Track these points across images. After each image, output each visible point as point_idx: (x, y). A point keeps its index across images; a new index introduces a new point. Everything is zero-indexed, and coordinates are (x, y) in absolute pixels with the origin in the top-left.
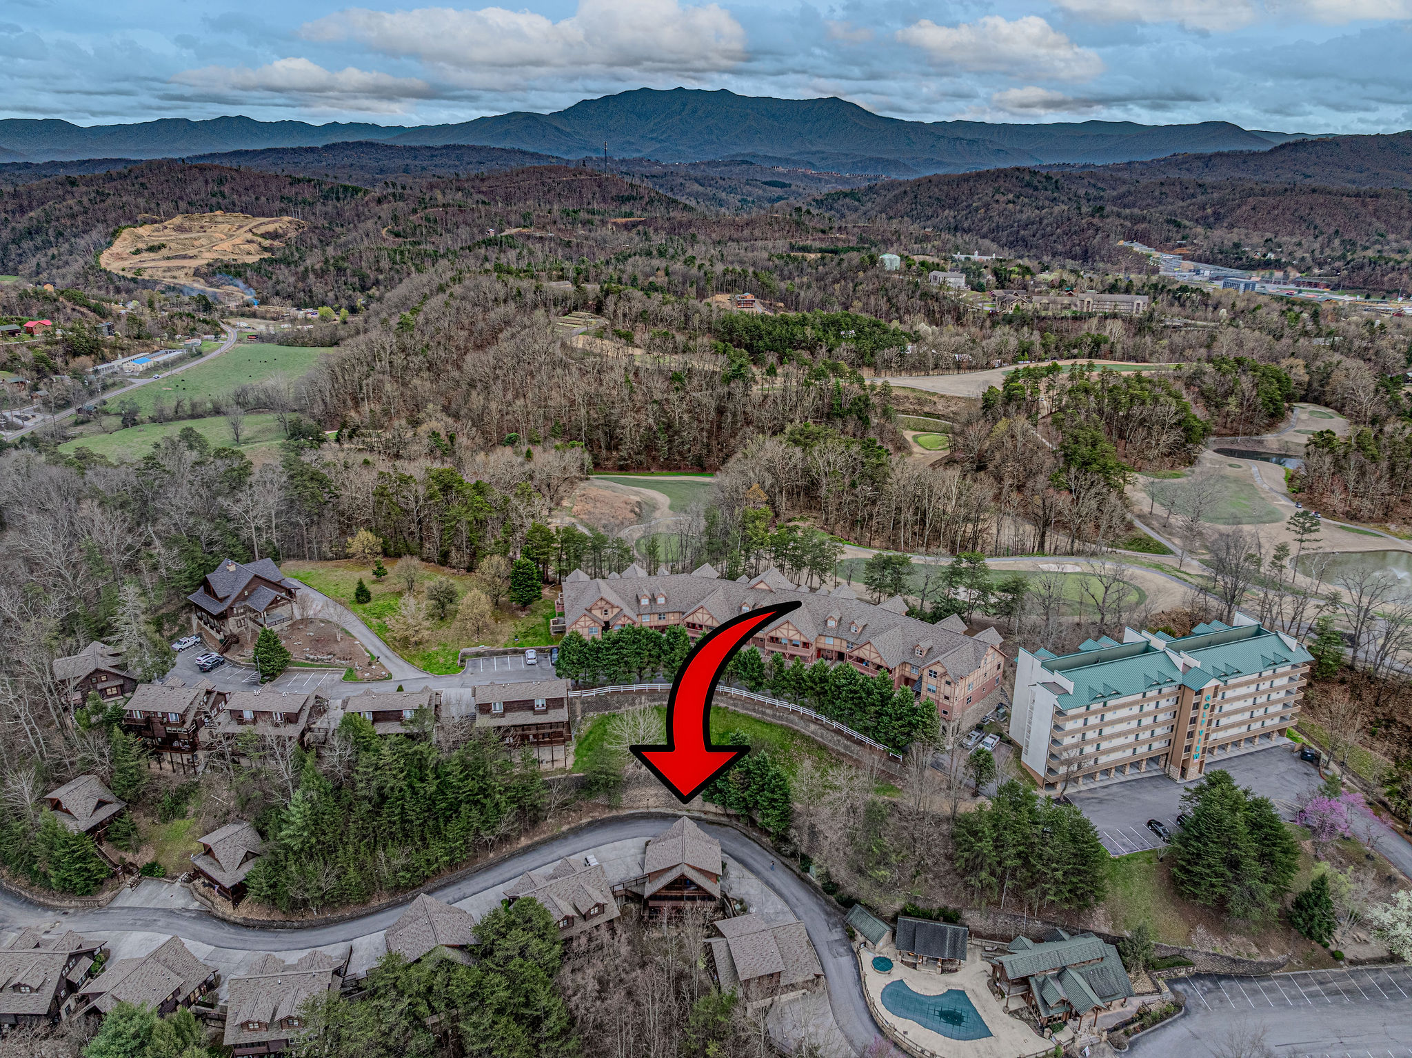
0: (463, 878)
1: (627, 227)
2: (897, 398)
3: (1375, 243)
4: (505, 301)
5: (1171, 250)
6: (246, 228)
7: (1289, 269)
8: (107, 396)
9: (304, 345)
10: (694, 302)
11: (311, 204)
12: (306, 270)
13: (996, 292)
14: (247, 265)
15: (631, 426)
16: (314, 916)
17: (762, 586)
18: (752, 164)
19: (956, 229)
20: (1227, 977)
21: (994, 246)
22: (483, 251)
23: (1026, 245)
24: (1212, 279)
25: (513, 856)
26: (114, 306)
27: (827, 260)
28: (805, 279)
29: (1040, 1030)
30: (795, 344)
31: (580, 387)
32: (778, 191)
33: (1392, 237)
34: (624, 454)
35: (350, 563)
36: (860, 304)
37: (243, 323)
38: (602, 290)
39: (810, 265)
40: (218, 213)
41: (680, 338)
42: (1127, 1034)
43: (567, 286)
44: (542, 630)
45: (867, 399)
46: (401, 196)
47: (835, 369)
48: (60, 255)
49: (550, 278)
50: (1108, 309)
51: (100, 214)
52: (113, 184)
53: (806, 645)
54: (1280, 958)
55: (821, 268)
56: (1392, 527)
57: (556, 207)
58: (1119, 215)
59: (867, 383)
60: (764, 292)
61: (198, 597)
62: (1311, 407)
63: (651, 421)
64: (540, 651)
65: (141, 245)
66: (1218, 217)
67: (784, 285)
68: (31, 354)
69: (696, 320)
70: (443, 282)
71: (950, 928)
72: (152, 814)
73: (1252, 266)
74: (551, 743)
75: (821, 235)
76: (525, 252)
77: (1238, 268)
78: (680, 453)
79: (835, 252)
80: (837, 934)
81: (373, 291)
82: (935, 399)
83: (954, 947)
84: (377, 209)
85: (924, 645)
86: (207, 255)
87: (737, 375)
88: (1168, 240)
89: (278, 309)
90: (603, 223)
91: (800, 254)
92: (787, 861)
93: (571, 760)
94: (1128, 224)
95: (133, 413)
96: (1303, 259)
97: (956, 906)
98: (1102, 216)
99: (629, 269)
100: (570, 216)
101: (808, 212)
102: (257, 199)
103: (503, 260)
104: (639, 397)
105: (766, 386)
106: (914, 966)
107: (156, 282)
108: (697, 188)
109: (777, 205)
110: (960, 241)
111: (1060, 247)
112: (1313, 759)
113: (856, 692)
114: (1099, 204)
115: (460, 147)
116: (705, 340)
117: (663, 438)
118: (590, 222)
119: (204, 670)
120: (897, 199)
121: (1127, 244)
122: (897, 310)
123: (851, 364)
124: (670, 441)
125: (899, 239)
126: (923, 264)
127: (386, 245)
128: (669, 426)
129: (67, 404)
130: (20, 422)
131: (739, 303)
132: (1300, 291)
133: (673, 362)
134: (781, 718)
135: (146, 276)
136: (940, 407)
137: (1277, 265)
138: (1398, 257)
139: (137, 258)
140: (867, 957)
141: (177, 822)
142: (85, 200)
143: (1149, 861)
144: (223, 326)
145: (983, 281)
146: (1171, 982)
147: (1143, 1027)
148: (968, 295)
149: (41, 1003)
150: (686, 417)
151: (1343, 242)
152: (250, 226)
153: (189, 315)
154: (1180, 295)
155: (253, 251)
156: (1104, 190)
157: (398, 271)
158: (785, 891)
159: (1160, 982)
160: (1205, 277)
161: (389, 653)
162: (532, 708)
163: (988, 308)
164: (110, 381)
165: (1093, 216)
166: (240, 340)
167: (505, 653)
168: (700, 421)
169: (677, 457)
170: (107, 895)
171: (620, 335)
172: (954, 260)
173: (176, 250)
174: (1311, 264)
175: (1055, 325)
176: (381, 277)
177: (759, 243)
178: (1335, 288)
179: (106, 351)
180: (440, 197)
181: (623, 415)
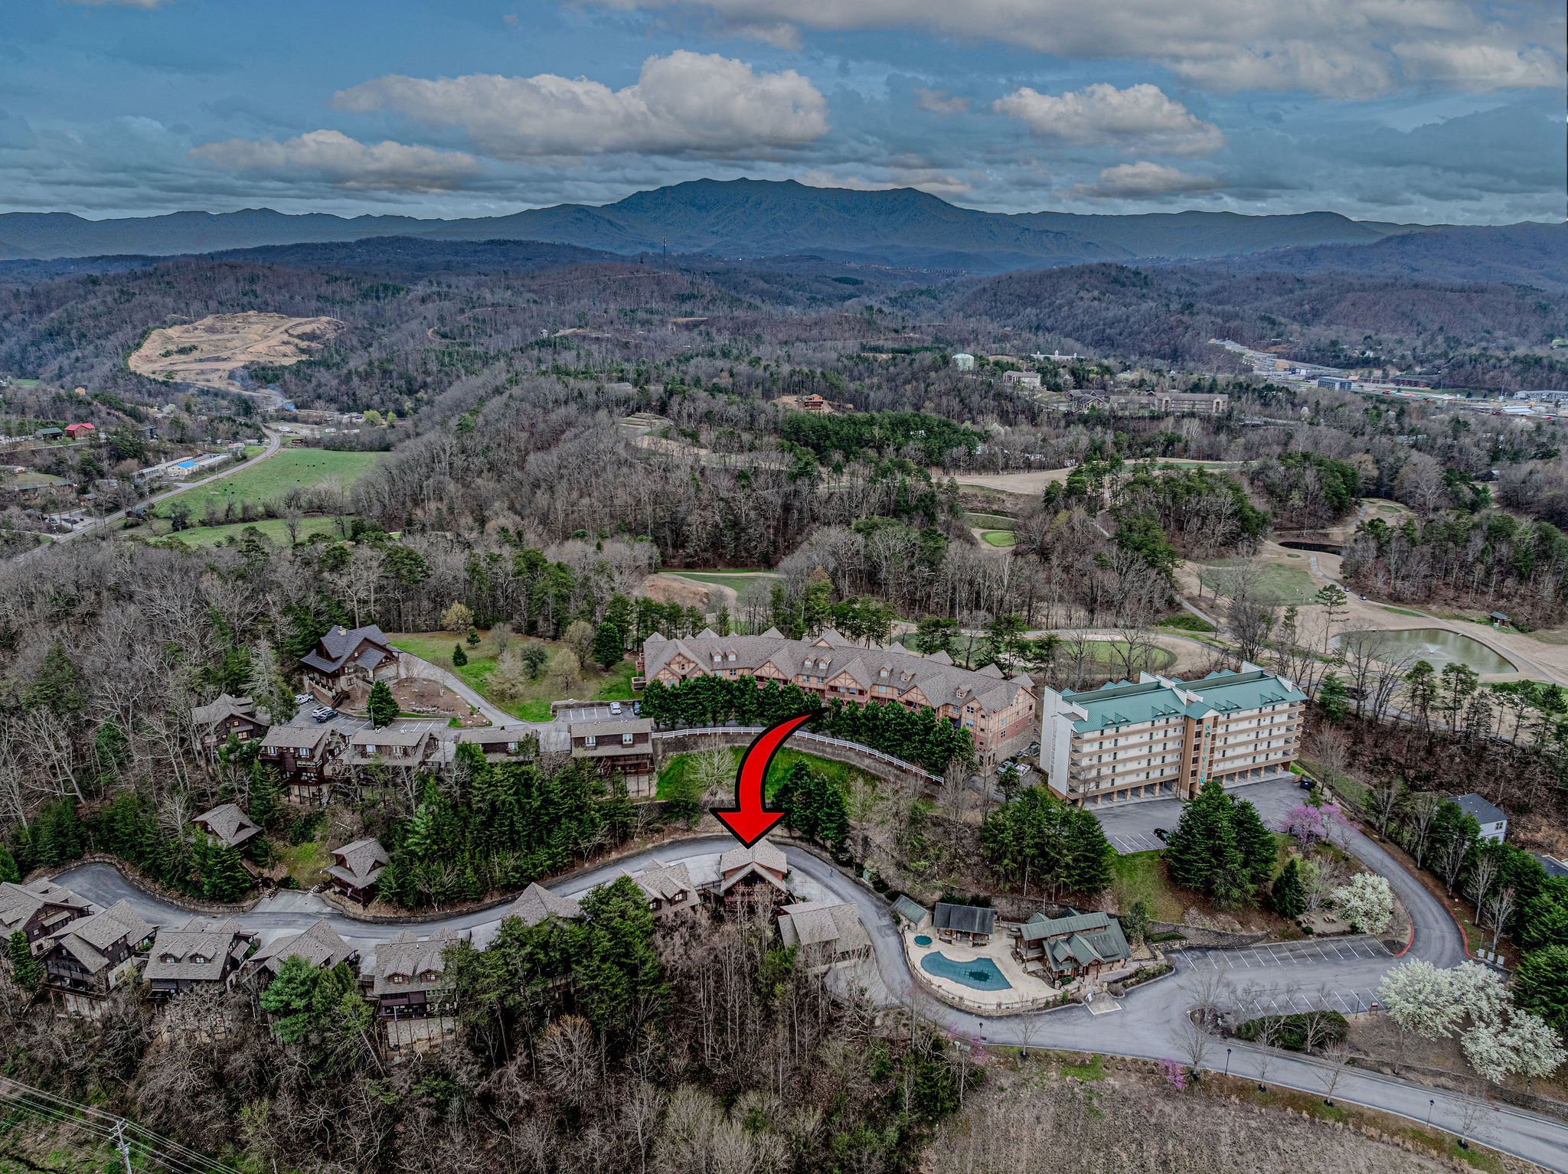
0: (562, 883)
1: (689, 327)
2: (965, 496)
3: (1481, 340)
4: (566, 403)
5: (1265, 348)
6: (282, 329)
7: (1388, 367)
8: (155, 500)
9: (351, 449)
10: (760, 403)
11: (350, 303)
12: (350, 372)
13: (1073, 392)
14: (285, 367)
15: (698, 523)
16: (436, 911)
17: (822, 644)
18: (821, 259)
19: (1038, 328)
20: (1215, 948)
21: (1078, 346)
22: (536, 352)
23: (1112, 344)
24: (1308, 378)
25: (605, 866)
26: (151, 411)
27: (899, 360)
28: (875, 380)
29: (1052, 984)
30: (861, 442)
31: (644, 484)
32: (850, 289)
33: (1499, 333)
34: (690, 551)
35: (444, 634)
36: (932, 405)
37: (285, 427)
38: (666, 390)
39: (880, 366)
40: (251, 313)
41: (746, 437)
42: (1125, 986)
43: (628, 388)
44: (625, 687)
45: (933, 496)
46: (447, 295)
47: (903, 468)
48: (84, 357)
49: (610, 380)
50: (1186, 408)
51: (125, 314)
52: (137, 282)
53: (861, 692)
54: (1259, 933)
55: (892, 369)
56: (1434, 608)
57: (612, 306)
58: (1210, 312)
59: (934, 481)
60: (832, 394)
61: (311, 659)
62: (1381, 502)
63: (717, 518)
64: (623, 704)
65: (172, 347)
66: (1316, 314)
67: (853, 386)
68: (78, 457)
69: (762, 420)
70: (499, 383)
71: (979, 910)
72: (284, 838)
73: (1350, 364)
74: (637, 773)
75: (893, 335)
76: (582, 353)
77: (1336, 366)
78: (747, 550)
79: (908, 352)
80: (886, 921)
81: (421, 394)
82: (1004, 497)
83: (983, 923)
84: (422, 308)
85: (965, 688)
86: (242, 357)
87: (804, 473)
88: (1262, 338)
89: (320, 413)
90: (663, 323)
91: (871, 355)
92: (844, 870)
93: (654, 792)
94: (1219, 321)
95: (184, 516)
96: (1403, 357)
97: (986, 894)
98: (1192, 314)
99: (691, 370)
100: (629, 316)
101: (880, 311)
102: (291, 298)
103: (561, 362)
104: (705, 496)
105: (832, 484)
106: (950, 942)
107: (189, 386)
108: (762, 285)
109: (848, 303)
110: (1041, 340)
111: (1148, 347)
112: (1310, 786)
113: (902, 725)
114: (1188, 300)
115: (505, 242)
116: (772, 439)
117: (728, 538)
118: (649, 322)
119: (320, 721)
120: (975, 297)
121: (1218, 342)
122: (970, 411)
123: (919, 463)
124: (737, 539)
125: (976, 338)
126: (997, 364)
127: (433, 346)
128: (735, 524)
129: (115, 507)
130: (69, 525)
131: (806, 405)
132: (1399, 390)
133: (738, 461)
134: (839, 755)
135: (178, 379)
136: (1009, 505)
137: (1376, 363)
138: (1500, 354)
139: (168, 360)
140: (910, 937)
141: (305, 845)
142: (109, 299)
143: (1152, 858)
144: (265, 430)
145: (1060, 381)
146: (1166, 952)
147: (1138, 982)
148: (1043, 395)
149: (213, 972)
150: (752, 514)
151: (1447, 339)
152: (286, 326)
153: (229, 419)
154: (1266, 394)
155: (289, 353)
156: (1197, 285)
157: (447, 374)
158: (841, 891)
159: (1157, 952)
160: (1301, 378)
161: (487, 705)
162: (620, 742)
163: (1063, 408)
164: (156, 485)
165: (1182, 313)
166: (284, 445)
167: (592, 705)
168: (766, 519)
169: (744, 554)
170: (249, 903)
171: (684, 434)
172: (1032, 360)
173: (209, 351)
174: (1412, 362)
175: (1132, 425)
176: (429, 380)
177: (829, 344)
178: (1436, 386)
179: (150, 455)
180: (488, 296)
181: (689, 512)
